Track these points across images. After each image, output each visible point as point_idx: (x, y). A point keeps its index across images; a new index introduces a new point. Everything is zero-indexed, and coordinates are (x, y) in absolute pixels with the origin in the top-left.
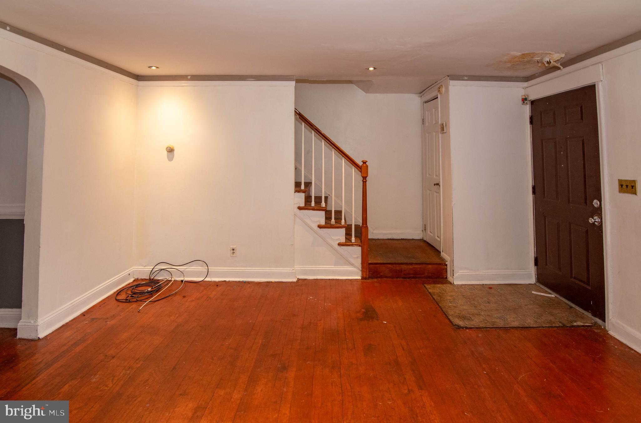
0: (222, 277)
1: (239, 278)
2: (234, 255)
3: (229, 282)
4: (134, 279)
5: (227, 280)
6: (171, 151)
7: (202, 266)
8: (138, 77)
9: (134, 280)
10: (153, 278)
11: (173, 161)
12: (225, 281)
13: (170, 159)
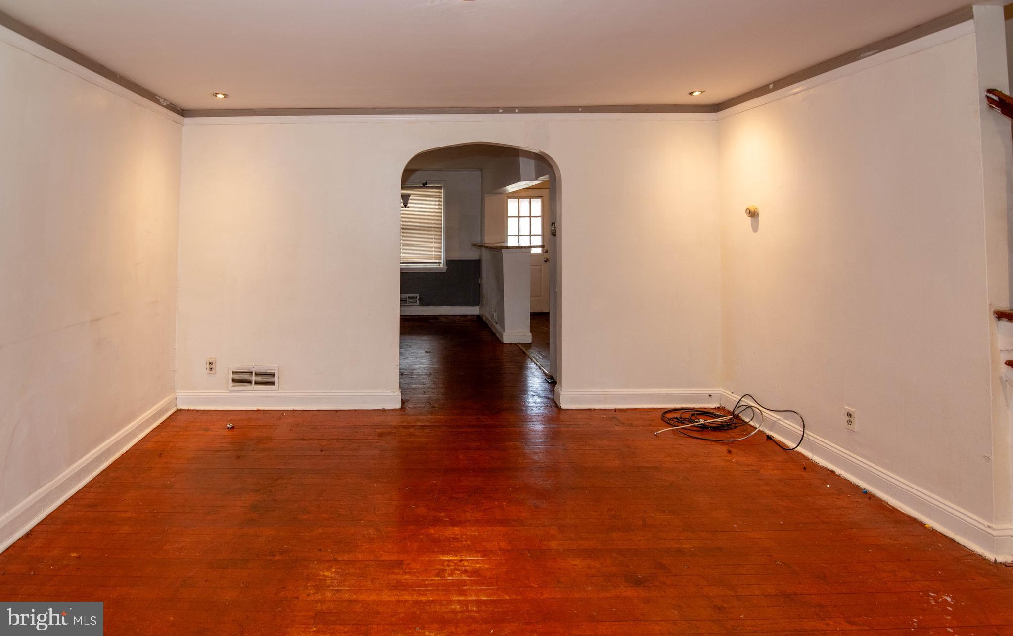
0: (831, 462)
1: (861, 480)
2: (850, 427)
3: (839, 476)
4: (718, 406)
5: (838, 471)
6: (753, 214)
7: (797, 423)
8: (716, 108)
9: (718, 408)
10: (737, 413)
11: (758, 232)
12: (833, 472)
13: (755, 228)
